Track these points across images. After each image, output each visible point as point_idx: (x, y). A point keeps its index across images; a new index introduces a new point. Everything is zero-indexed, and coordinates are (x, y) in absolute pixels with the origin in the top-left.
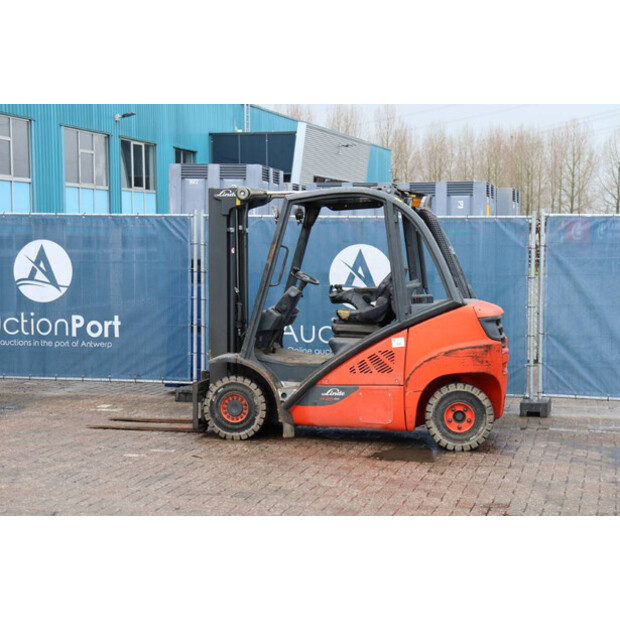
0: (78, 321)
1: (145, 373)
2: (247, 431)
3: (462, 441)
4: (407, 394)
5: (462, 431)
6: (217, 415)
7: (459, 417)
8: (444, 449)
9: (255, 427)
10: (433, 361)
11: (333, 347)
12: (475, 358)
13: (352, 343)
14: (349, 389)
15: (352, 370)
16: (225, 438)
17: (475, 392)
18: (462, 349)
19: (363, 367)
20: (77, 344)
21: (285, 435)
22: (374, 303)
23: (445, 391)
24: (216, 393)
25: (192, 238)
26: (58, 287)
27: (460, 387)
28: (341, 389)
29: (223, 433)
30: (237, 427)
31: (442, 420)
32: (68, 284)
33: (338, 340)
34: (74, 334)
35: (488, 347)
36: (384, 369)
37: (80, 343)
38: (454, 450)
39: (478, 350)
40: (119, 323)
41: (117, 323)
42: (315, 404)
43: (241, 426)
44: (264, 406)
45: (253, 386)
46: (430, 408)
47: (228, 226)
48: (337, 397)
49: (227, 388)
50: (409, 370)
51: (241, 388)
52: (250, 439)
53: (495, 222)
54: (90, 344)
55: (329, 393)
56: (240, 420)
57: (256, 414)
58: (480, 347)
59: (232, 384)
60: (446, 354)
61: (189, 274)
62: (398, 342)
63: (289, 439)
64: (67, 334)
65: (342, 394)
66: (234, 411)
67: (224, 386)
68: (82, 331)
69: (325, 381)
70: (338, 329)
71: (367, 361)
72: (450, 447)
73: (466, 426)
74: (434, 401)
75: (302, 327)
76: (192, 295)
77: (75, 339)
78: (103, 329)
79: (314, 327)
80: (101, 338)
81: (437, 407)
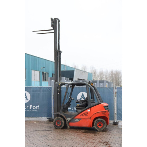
0: (31, 106)
1: (43, 116)
3: (101, 129)
4: (90, 120)
6: (55, 124)
7: (100, 125)
8: (98, 131)
9: (62, 127)
10: (95, 114)
11: (77, 111)
12: (103, 114)
13: (80, 110)
14: (80, 119)
15: (80, 116)
16: (57, 129)
17: (103, 120)
18: (101, 112)
19: (82, 115)
23: (97, 120)
25: (52, 91)
26: (28, 100)
27: (100, 119)
28: (78, 119)
31: (97, 125)
32: (30, 99)
33: (78, 110)
34: (30, 109)
35: (105, 111)
36: (86, 115)
39: (103, 112)
41: (38, 106)
42: (73, 122)
44: (64, 123)
45: (62, 119)
46: (95, 123)
47: (58, 89)
48: (78, 121)
50: (91, 116)
51: (60, 119)
52: (61, 129)
53: (107, 88)
54: (33, 111)
55: (76, 120)
56: (59, 125)
57: (63, 124)
58: (104, 111)
59: (58, 118)
60: (98, 113)
61: (52, 97)
62: (89, 110)
63: (69, 129)
65: (78, 120)
66: (58, 123)
68: (32, 108)
69: (75, 118)
70: (77, 108)
71: (83, 114)
73: (101, 127)
74: (95, 122)
75: (72, 107)
76: (52, 101)
77: (30, 110)
78: (36, 108)
79: (74, 108)
80: (35, 110)
81: (96, 123)
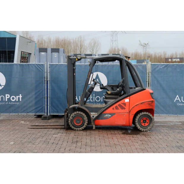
0: (8, 96)
1: (30, 112)
2: (82, 128)
3: (146, 128)
4: (130, 116)
5: (146, 126)
6: (73, 123)
7: (145, 121)
8: (141, 131)
9: (84, 126)
10: (137, 106)
11: (106, 103)
12: (149, 104)
13: (111, 101)
14: (112, 114)
15: (113, 109)
16: (75, 130)
17: (149, 114)
18: (146, 102)
19: (117, 108)
20: (7, 103)
21: (93, 129)
22: (118, 89)
23: (141, 114)
24: (72, 116)
25: (45, 70)
27: (145, 113)
28: (110, 115)
29: (75, 128)
30: (79, 126)
31: (140, 122)
32: (4, 85)
33: (107, 100)
34: (6, 100)
36: (123, 108)
37: (8, 103)
38: (143, 131)
39: (150, 102)
40: (21, 97)
41: (21, 96)
42: (102, 119)
43: (80, 126)
44: (87, 120)
45: (84, 114)
46: (137, 119)
47: (73, 67)
48: (109, 117)
49: (76, 115)
50: (131, 108)
51: (80, 115)
52: (83, 130)
54: (12, 103)
55: (107, 116)
56: (80, 124)
57: (85, 122)
58: (151, 101)
59: (77, 114)
60: (141, 103)
61: (44, 81)
62: (127, 100)
64: (4, 100)
65: (110, 116)
66: (78, 122)
67: (75, 115)
68: (9, 99)
69: (105, 112)
70: (107, 97)
71: (118, 106)
72: (142, 130)
73: (146, 124)
74: (138, 117)
75: (80, 97)
76: (45, 88)
78: (16, 98)
80: (15, 101)
81: (139, 119)
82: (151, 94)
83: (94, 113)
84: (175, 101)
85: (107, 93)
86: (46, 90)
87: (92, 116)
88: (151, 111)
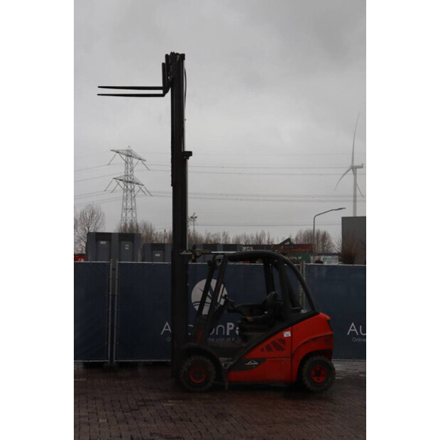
82: (328, 321)
83: (226, 359)
84: (348, 334)
85: (246, 320)
86: (110, 313)
87: (223, 365)
88: (328, 354)
